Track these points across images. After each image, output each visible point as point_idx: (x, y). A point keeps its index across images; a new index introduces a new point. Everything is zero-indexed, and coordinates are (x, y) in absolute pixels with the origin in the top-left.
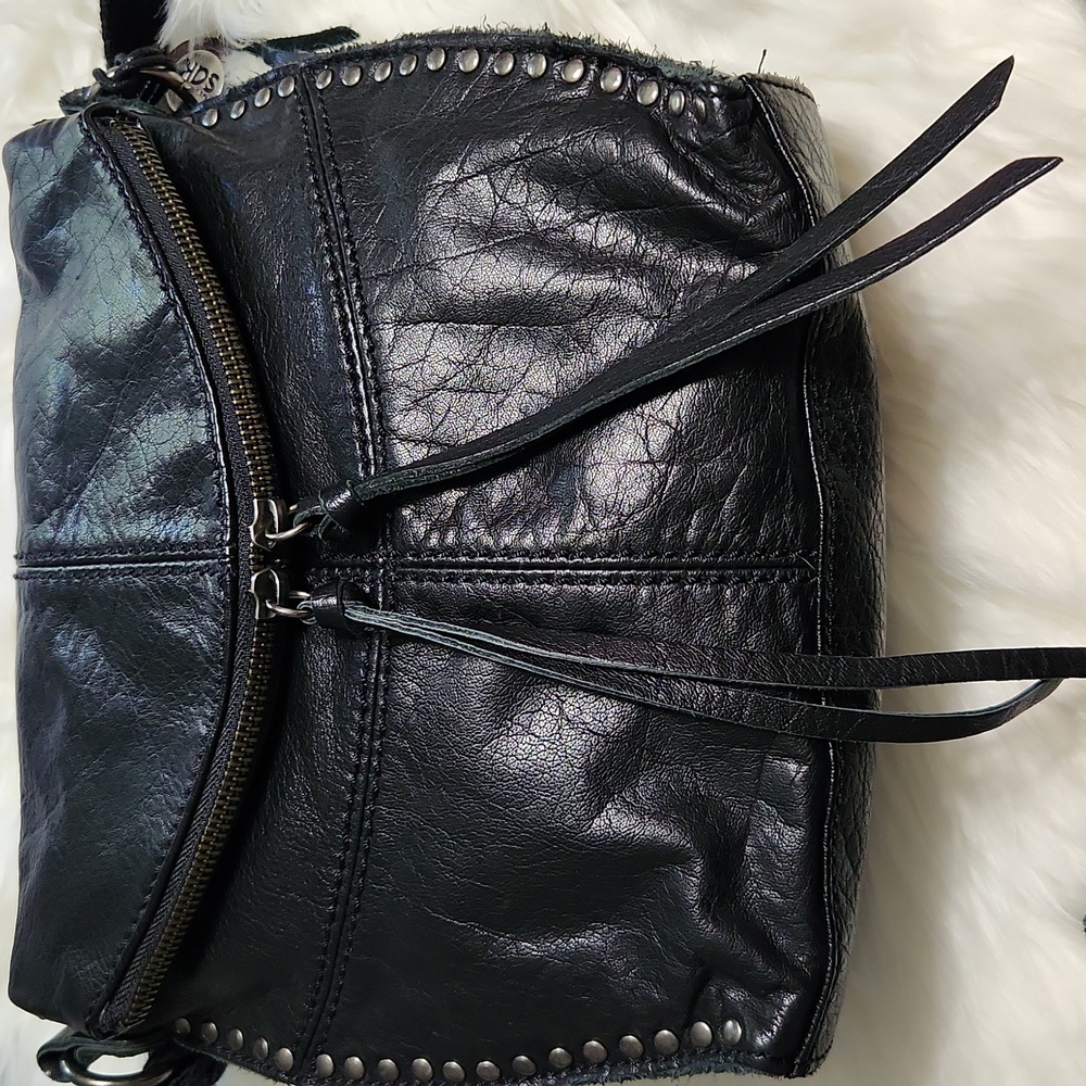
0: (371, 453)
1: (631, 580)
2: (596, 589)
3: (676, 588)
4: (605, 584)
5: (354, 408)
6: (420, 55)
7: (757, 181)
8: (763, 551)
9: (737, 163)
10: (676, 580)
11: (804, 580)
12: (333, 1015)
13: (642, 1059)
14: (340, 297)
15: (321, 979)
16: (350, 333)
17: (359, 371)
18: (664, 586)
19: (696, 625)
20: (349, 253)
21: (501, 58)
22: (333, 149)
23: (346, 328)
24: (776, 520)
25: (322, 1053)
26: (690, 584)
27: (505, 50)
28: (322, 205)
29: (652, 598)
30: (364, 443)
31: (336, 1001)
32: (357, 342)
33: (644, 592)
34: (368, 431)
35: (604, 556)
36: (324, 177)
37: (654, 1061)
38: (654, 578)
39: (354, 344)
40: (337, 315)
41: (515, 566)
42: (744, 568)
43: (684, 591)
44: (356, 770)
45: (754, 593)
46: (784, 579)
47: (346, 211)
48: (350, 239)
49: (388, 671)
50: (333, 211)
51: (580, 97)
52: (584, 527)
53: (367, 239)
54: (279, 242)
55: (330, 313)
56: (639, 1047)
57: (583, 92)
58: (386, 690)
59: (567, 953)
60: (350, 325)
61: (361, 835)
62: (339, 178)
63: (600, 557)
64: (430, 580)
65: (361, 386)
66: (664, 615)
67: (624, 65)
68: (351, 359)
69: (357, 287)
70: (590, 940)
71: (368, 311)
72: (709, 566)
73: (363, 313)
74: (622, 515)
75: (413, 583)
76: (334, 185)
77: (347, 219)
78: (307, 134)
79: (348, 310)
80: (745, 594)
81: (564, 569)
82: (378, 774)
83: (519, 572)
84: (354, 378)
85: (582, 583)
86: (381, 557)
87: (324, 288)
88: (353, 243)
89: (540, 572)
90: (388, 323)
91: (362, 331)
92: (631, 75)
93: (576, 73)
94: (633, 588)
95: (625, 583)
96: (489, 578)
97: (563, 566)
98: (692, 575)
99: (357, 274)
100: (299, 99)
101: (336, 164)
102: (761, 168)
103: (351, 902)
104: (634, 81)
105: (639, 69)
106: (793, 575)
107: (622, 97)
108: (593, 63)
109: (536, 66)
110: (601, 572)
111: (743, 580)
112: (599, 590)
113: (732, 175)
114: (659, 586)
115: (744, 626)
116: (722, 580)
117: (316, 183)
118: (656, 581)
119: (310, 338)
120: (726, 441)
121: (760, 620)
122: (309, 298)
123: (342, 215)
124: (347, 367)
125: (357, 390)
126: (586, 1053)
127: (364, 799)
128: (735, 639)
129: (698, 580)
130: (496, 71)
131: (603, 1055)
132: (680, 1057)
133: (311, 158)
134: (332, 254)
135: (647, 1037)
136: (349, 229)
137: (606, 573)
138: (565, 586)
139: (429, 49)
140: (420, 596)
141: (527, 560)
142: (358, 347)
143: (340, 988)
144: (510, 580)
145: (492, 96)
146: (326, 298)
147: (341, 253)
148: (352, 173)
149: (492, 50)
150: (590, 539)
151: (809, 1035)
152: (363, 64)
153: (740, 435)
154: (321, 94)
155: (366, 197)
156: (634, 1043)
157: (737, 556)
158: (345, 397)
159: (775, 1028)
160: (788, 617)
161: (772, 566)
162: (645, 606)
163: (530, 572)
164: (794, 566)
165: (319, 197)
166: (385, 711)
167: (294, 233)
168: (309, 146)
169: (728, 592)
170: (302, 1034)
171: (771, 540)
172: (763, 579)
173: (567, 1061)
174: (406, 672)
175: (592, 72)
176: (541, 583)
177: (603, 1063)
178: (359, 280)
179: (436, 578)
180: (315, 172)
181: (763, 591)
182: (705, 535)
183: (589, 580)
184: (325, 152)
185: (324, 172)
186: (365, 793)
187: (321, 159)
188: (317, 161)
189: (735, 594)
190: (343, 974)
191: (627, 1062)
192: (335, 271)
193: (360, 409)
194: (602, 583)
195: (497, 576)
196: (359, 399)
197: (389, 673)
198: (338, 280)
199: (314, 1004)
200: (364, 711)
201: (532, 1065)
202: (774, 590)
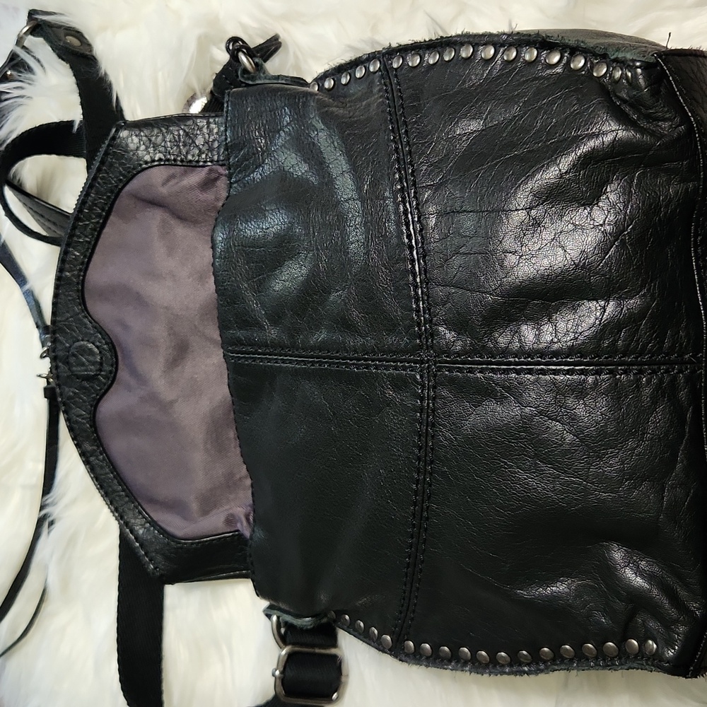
0: (420, 293)
1: (582, 372)
2: (560, 378)
3: (611, 378)
4: (565, 375)
5: (410, 266)
6: (457, 48)
7: (665, 120)
8: (667, 354)
9: (651, 109)
10: (611, 372)
11: (693, 372)
12: (412, 619)
13: (596, 658)
14: (404, 198)
15: (404, 599)
16: (409, 221)
17: (414, 243)
18: (603, 377)
19: (623, 401)
20: (410, 171)
21: (508, 49)
22: (404, 109)
23: (407, 217)
24: (675, 334)
25: (407, 640)
26: (619, 375)
27: (511, 45)
28: (396, 143)
29: (596, 383)
30: (416, 287)
31: (414, 611)
32: (413, 226)
33: (590, 379)
34: (418, 280)
35: (565, 358)
36: (398, 126)
37: (604, 660)
38: (597, 371)
39: (411, 227)
40: (402, 210)
41: (509, 364)
42: (655, 365)
43: (616, 379)
44: (417, 482)
45: (661, 381)
46: (680, 371)
47: (410, 146)
48: (411, 164)
49: (433, 425)
50: (402, 146)
51: (558, 73)
52: (552, 340)
53: (421, 163)
54: (368, 164)
55: (398, 209)
56: (595, 652)
57: (559, 70)
58: (433, 437)
59: (547, 596)
60: (409, 215)
61: (421, 520)
62: (407, 127)
63: (562, 358)
64: (458, 371)
65: (415, 253)
66: (603, 394)
67: (586, 53)
68: (409, 236)
69: (414, 192)
70: (560, 588)
71: (420, 207)
72: (632, 364)
73: (417, 208)
74: (576, 333)
75: (447, 373)
76: (403, 131)
77: (410, 151)
78: (388, 99)
79: (408, 207)
80: (655, 381)
81: (539, 365)
82: (430, 485)
83: (512, 367)
84: (411, 248)
85: (551, 374)
86: (426, 357)
87: (394, 194)
88: (413, 166)
89: (525, 367)
90: (432, 214)
91: (416, 219)
92: (590, 59)
93: (555, 58)
94: (583, 377)
95: (578, 374)
96: (493, 371)
97: (539, 364)
98: (621, 369)
99: (414, 184)
100: (382, 75)
101: (405, 118)
102: (668, 111)
103: (418, 557)
104: (592, 63)
105: (595, 55)
106: (687, 369)
107: (583, 73)
108: (566, 52)
109: (530, 54)
110: (562, 367)
111: (654, 372)
112: (562, 378)
113: (649, 117)
114: (600, 376)
115: (655, 401)
116: (641, 372)
117: (393, 130)
118: (598, 373)
119: (385, 222)
120: (642, 287)
121: (665, 397)
122: (384, 199)
123: (407, 149)
124: (406, 241)
125: (412, 255)
126: (562, 651)
127: (423, 500)
128: (648, 409)
129: (625, 372)
130: (505, 58)
131: (573, 654)
132: (620, 659)
133: (391, 115)
134: (400, 172)
135: (600, 645)
136: (411, 157)
137: (566, 368)
138: (540, 376)
139: (462, 44)
140: (452, 381)
141: (517, 359)
142: (413, 228)
143: (415, 605)
144: (506, 372)
145: (503, 74)
146: (395, 198)
147: (405, 172)
148: (415, 122)
149: (502, 45)
150: (556, 346)
151: (699, 653)
152: (421, 52)
153: (651, 282)
154: (396, 71)
155: (422, 137)
156: (591, 648)
157: (650, 357)
158: (404, 260)
159: (677, 648)
160: (683, 395)
161: (672, 363)
162: (590, 388)
163: (519, 367)
164: (687, 363)
165: (394, 138)
166: (432, 449)
167: (378, 159)
168: (390, 107)
169: (644, 379)
170: (395, 628)
171: (672, 348)
172: (667, 371)
173: (551, 655)
174: (444, 426)
175: (565, 58)
176: (526, 374)
177: (573, 659)
178: (416, 188)
179: (460, 370)
180: (392, 123)
181: (667, 379)
182: (630, 344)
183: (556, 372)
184: (399, 111)
185: (398, 123)
186: (423, 496)
187: (396, 115)
188: (394, 116)
189: (649, 381)
190: (417, 597)
191: (587, 659)
192: (402, 183)
193: (413, 266)
194: (563, 374)
195: (499, 370)
196: (413, 261)
197: (434, 427)
198: (403, 188)
199: (401, 613)
200: (420, 448)
201: (529, 657)
202: (674, 378)
